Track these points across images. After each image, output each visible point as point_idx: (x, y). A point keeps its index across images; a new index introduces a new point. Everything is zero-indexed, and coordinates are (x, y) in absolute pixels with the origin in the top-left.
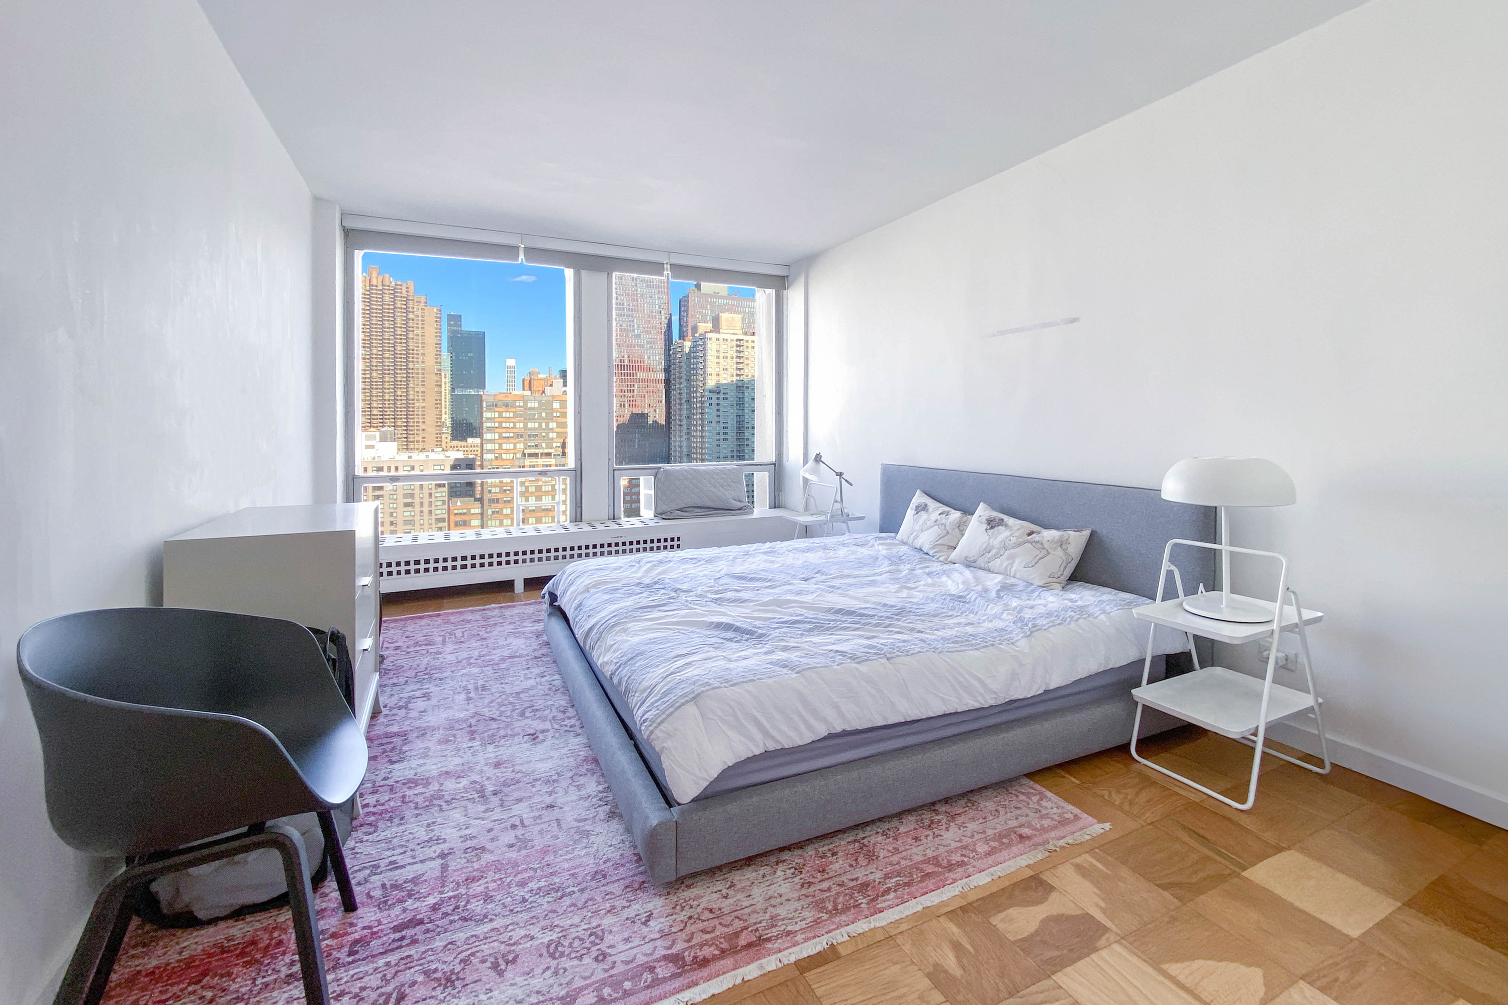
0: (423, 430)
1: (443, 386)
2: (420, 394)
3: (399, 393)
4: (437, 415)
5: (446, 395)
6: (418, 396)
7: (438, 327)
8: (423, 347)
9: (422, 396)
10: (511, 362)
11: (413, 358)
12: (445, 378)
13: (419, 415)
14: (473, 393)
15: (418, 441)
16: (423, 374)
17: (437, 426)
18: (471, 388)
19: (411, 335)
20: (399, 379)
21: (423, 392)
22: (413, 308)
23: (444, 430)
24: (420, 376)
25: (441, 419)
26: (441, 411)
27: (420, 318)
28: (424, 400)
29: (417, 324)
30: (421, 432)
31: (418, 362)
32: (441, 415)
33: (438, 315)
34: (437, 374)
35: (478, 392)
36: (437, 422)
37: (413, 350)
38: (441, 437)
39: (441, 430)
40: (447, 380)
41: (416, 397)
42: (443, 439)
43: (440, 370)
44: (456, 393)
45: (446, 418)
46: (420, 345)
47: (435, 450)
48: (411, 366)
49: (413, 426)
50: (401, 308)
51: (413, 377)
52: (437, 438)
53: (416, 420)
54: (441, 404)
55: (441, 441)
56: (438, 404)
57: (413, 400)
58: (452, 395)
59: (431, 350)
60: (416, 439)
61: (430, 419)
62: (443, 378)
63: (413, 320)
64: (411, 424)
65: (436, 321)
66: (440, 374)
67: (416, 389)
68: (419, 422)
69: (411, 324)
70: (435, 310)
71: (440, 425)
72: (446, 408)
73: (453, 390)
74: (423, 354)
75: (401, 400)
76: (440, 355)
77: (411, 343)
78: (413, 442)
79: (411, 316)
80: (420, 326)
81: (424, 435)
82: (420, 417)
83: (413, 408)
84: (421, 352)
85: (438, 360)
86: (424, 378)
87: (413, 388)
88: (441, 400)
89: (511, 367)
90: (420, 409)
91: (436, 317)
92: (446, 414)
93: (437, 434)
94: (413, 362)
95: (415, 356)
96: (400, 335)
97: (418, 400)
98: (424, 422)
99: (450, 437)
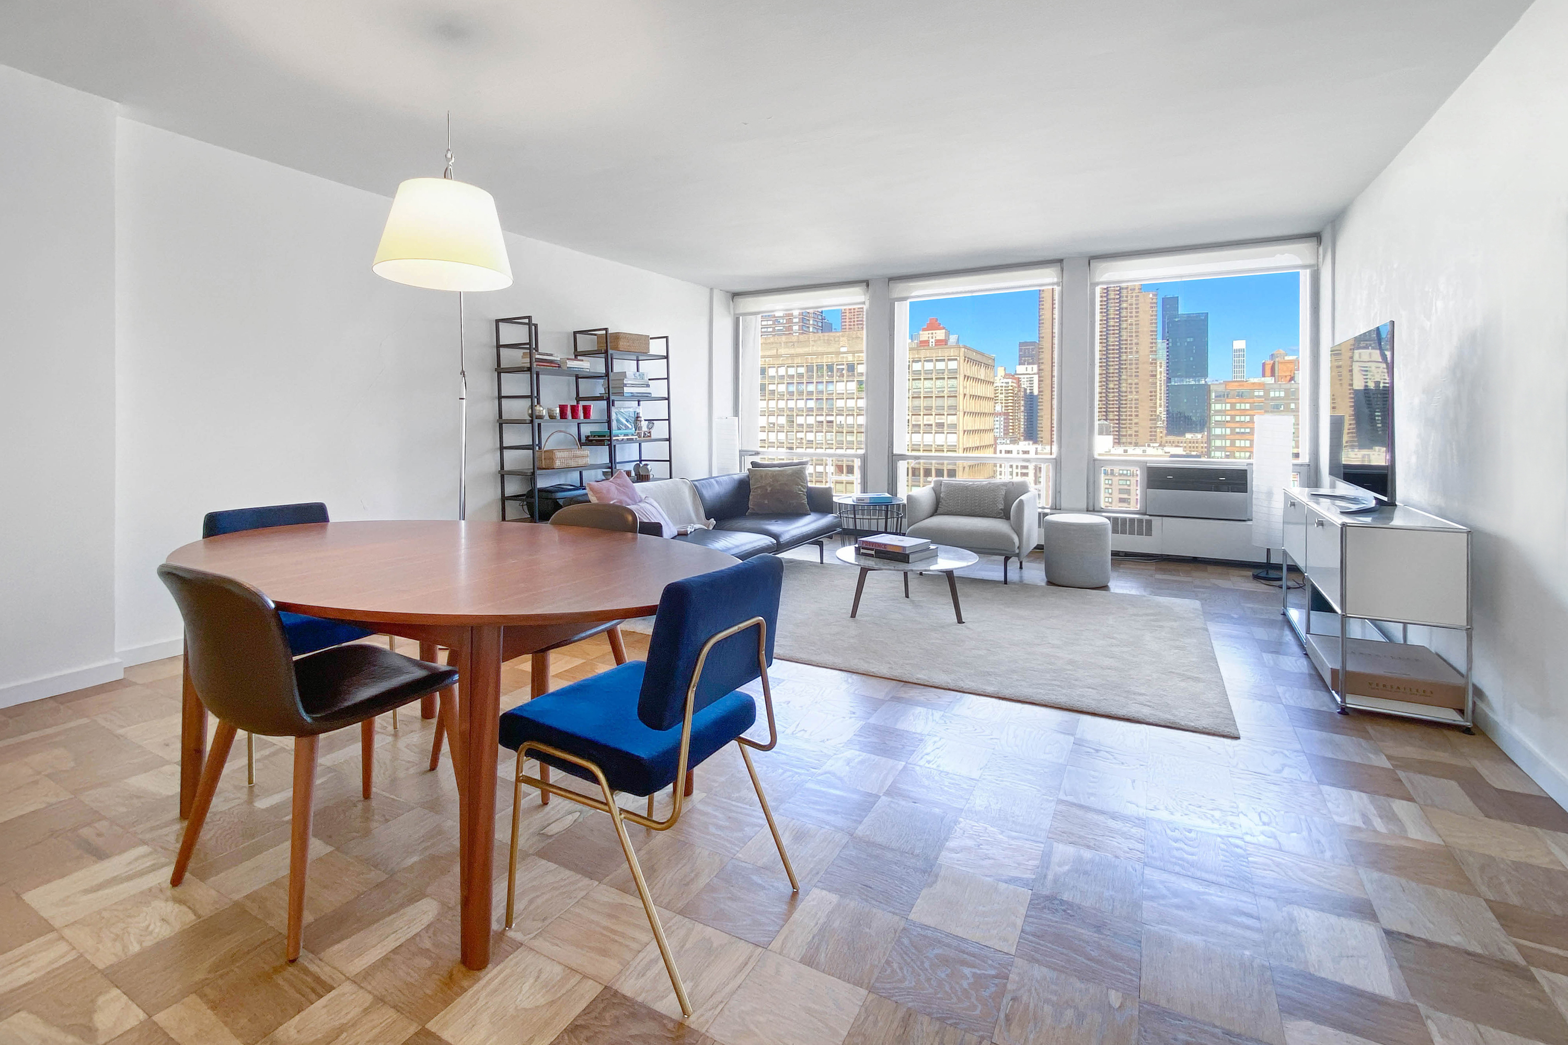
0: (1136, 424)
1: (1158, 376)
2: (1134, 386)
3: (1111, 386)
4: (1151, 407)
5: (1161, 386)
6: (1131, 388)
7: (1154, 313)
8: (1137, 336)
9: (1136, 388)
10: (1239, 344)
11: (1126, 348)
12: (1161, 367)
13: (1131, 408)
14: (1193, 383)
15: (1131, 435)
16: (1137, 364)
17: (1151, 420)
18: (1189, 377)
19: (1124, 325)
20: (1112, 371)
21: (1136, 384)
22: (1127, 297)
23: (1159, 424)
24: (1134, 366)
25: (1155, 411)
26: (1156, 404)
27: (1134, 306)
28: (1137, 392)
29: (1131, 313)
30: (1133, 425)
31: (1131, 353)
32: (1156, 408)
33: (1154, 301)
34: (1152, 363)
35: (1199, 381)
36: (1152, 415)
37: (1126, 340)
38: (1156, 432)
39: (1156, 424)
40: (1162, 370)
41: (1129, 390)
42: (1158, 433)
43: (1156, 360)
44: (1173, 383)
45: (1161, 411)
46: (1134, 334)
47: (1151, 445)
48: (1124, 357)
49: (1126, 420)
50: (1114, 299)
51: (1126, 368)
52: (1151, 432)
53: (1128, 413)
54: (1156, 396)
55: (1155, 436)
56: (1153, 396)
57: (1126, 392)
58: (1167, 386)
59: (1145, 340)
60: (1129, 432)
61: (1144, 413)
62: (1158, 367)
63: (1126, 308)
64: (1124, 417)
65: (1152, 307)
66: (1156, 363)
67: (1129, 381)
68: (1131, 415)
69: (1124, 314)
70: (1151, 296)
71: (1154, 418)
72: (1160, 400)
73: (1169, 380)
74: (1137, 344)
75: (1113, 392)
76: (1156, 343)
77: (1124, 333)
78: (1126, 436)
79: (1124, 305)
80: (1134, 314)
81: (1136, 429)
82: (1134, 410)
83: (1126, 400)
84: (1135, 341)
85: (1154, 349)
86: (1138, 368)
87: (1126, 380)
88: (1156, 392)
89: (1239, 350)
90: (1134, 402)
91: (1151, 303)
92: (1160, 406)
93: (1151, 428)
94: (1126, 353)
95: (1129, 346)
96: (1113, 326)
97: (1131, 392)
98: (1137, 416)
99: (1165, 432)
